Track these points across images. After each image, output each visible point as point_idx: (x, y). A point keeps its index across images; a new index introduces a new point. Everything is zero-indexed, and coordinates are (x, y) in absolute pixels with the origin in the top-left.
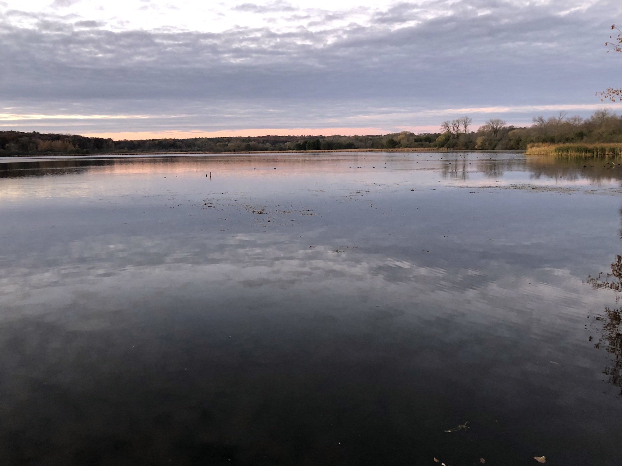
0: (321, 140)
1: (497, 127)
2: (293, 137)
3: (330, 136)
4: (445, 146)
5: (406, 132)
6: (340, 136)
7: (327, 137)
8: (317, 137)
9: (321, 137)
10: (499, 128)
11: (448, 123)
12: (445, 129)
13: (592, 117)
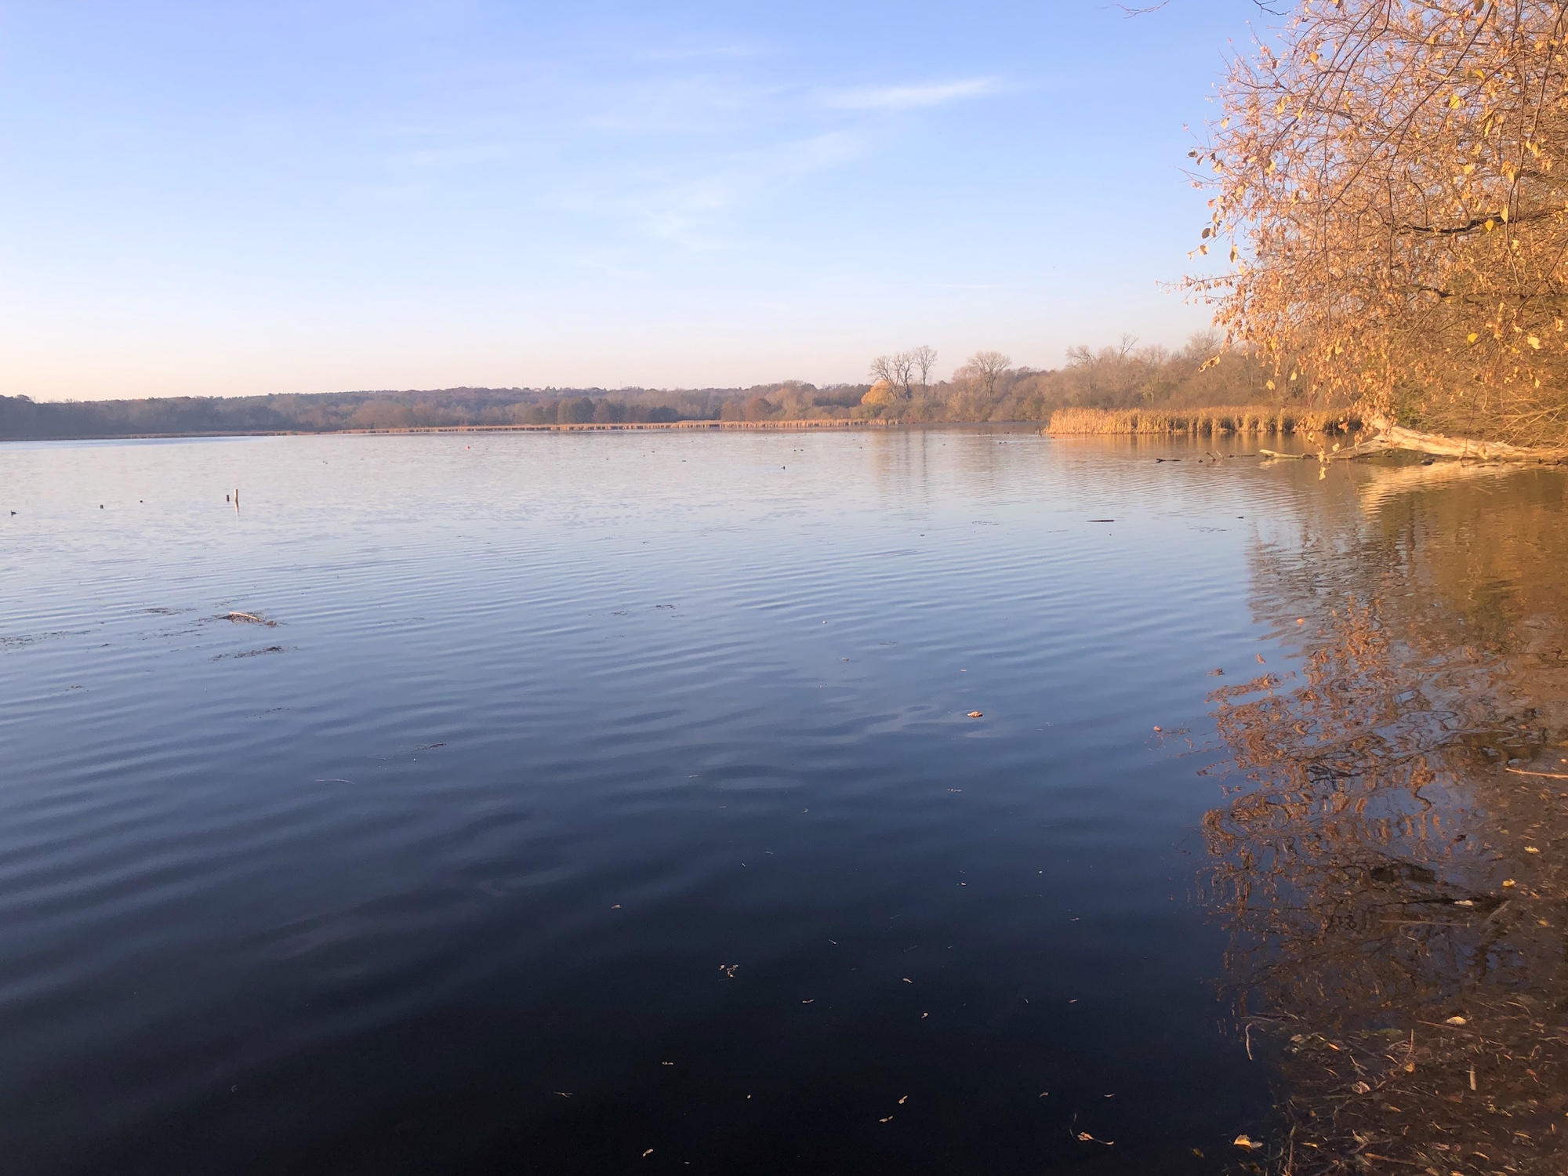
0: (593, 400)
1: (991, 370)
2: (526, 391)
3: (620, 389)
4: (881, 415)
5: (795, 382)
6: (643, 390)
7: (611, 391)
8: (585, 392)
9: (596, 391)
10: (996, 374)
11: (886, 361)
12: (879, 375)
13: (1187, 348)
